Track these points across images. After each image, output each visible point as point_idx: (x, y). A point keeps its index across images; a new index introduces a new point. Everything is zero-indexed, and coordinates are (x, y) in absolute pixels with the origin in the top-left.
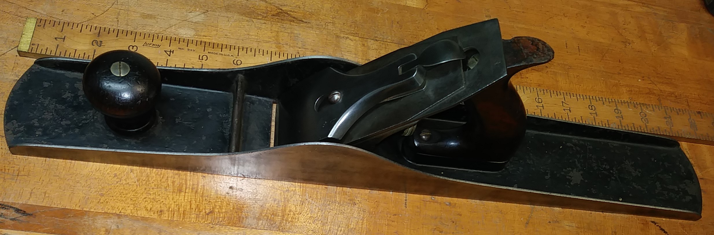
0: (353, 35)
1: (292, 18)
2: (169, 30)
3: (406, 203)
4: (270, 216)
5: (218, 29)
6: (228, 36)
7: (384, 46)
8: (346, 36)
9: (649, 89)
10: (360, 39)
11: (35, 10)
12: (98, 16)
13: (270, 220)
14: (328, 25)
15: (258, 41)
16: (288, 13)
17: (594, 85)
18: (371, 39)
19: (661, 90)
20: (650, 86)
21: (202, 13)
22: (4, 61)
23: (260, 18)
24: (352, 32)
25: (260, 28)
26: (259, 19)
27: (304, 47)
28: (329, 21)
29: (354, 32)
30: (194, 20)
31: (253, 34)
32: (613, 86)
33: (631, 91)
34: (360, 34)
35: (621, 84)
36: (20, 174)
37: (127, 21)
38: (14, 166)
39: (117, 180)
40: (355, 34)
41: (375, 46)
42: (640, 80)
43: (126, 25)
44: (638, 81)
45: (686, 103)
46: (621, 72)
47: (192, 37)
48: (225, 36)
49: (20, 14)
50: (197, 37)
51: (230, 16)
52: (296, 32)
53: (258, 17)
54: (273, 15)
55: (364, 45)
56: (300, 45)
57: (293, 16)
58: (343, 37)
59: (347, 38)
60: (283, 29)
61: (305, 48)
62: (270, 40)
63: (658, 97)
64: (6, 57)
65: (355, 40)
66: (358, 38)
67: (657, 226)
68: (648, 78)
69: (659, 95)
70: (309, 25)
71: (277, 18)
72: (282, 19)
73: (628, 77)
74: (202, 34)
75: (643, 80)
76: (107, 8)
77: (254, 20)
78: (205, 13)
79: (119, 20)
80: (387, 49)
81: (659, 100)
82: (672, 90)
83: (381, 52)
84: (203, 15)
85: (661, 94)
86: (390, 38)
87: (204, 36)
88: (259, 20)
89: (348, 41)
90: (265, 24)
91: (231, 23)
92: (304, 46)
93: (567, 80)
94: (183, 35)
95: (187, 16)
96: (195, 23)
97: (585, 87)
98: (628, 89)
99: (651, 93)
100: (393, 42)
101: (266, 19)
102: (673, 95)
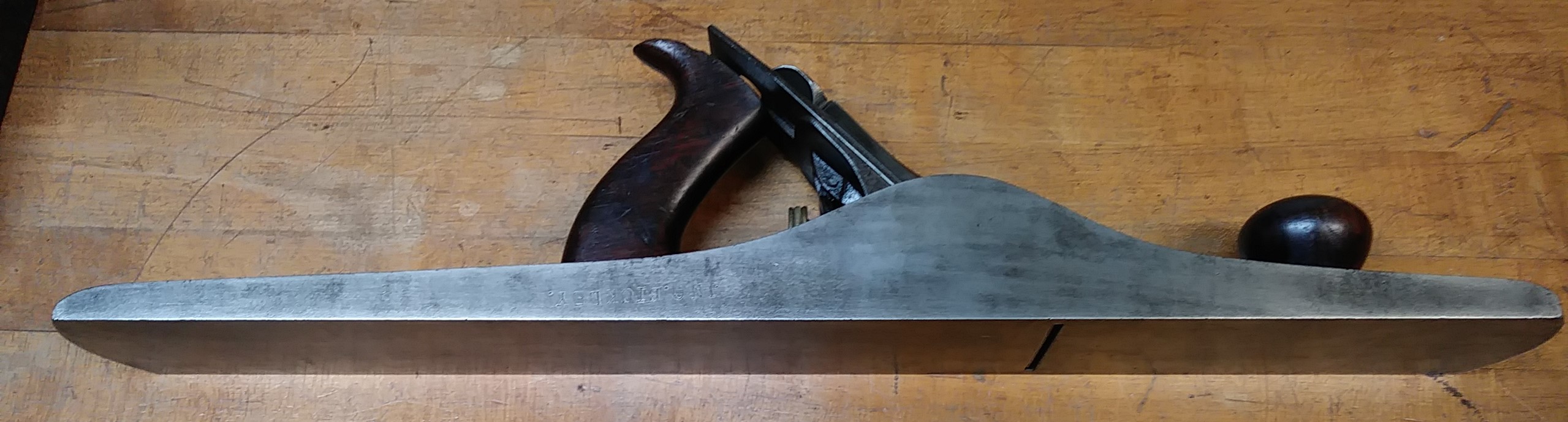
0: (799, 40)
1: (681, 24)
2: (461, 91)
3: (896, 384)
5: (547, 73)
6: (565, 87)
7: (861, 54)
8: (787, 45)
9: (1464, 57)
10: (814, 47)
11: (243, 92)
12: (342, 85)
14: (750, 27)
15: (619, 86)
16: (674, 13)
17: (1325, 68)
18: (834, 43)
19: (1494, 55)
20: (1466, 49)
21: (516, 46)
22: (205, 198)
23: (621, 35)
24: (797, 33)
25: (621, 58)
26: (618, 39)
28: (753, 17)
29: (801, 33)
30: (504, 63)
31: (610, 73)
32: (1374, 62)
33: (1417, 68)
34: (812, 36)
35: (1392, 56)
36: (250, 399)
37: (390, 86)
38: (240, 386)
39: (398, 394)
40: (804, 38)
41: (843, 58)
42: (1442, 38)
43: (387, 95)
44: (1436, 41)
45: (1557, 77)
46: (1397, 25)
47: (501, 99)
48: (560, 87)
49: (220, 105)
50: (509, 97)
51: (566, 41)
53: (617, 35)
54: (645, 25)
55: (820, 59)
57: (684, 19)
58: (780, 49)
59: (787, 49)
62: (641, 80)
63: (1484, 73)
64: (207, 190)
65: (804, 51)
66: (809, 45)
67: (1439, 382)
68: (1465, 29)
69: (1486, 69)
72: (662, 31)
73: (1412, 34)
74: (519, 89)
75: (1451, 36)
76: (355, 66)
77: (610, 42)
78: (522, 45)
79: (378, 86)
80: (867, 60)
81: (1486, 81)
83: (855, 67)
84: (518, 50)
85: (1495, 63)
86: (873, 33)
87: (522, 93)
88: (619, 41)
91: (569, 56)
93: (1263, 66)
94: (486, 97)
95: (490, 56)
96: (505, 68)
97: (1304, 76)
98: (1409, 65)
99: (1465, 66)
100: (881, 41)
101: (632, 35)
102: (1523, 63)
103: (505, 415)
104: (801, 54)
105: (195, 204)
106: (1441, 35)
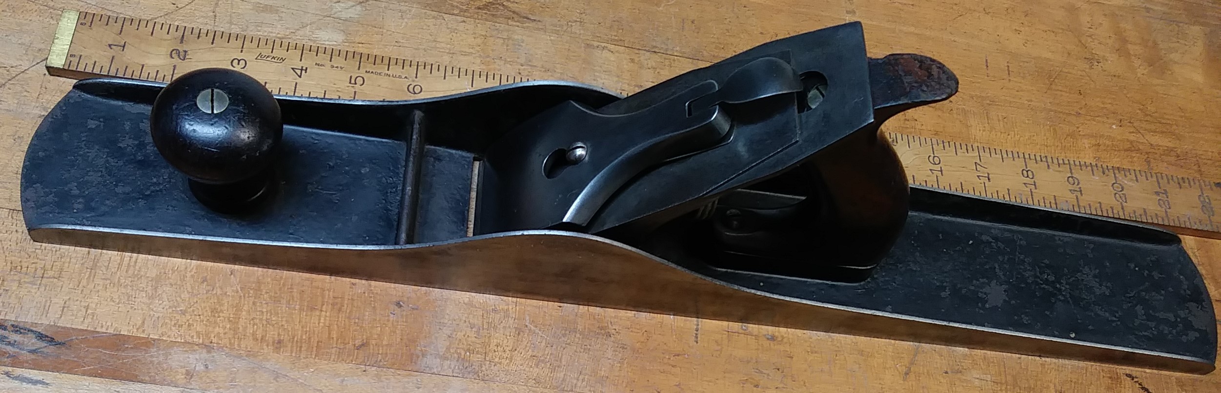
0: (615, 43)
1: (511, 13)
2: (300, 33)
3: (696, 334)
4: (463, 353)
5: (385, 31)
6: (400, 44)
7: (667, 63)
8: (603, 45)
9: (1131, 142)
10: (627, 50)
12: (181, 8)
13: (463, 359)
14: (572, 26)
15: (451, 52)
16: (504, 3)
17: (1033, 134)
18: (645, 50)
19: (1152, 145)
20: (1132, 137)
21: (358, 4)
22: (23, 83)
23: (455, 12)
24: (613, 37)
25: (454, 30)
26: (453, 14)
27: (530, 63)
28: (575, 19)
29: (616, 38)
30: (344, 15)
31: (443, 40)
32: (1068, 135)
33: (1099, 145)
34: (626, 42)
35: (1081, 133)
36: (45, 275)
37: (230, 16)
38: (36, 261)
39: (209, 288)
40: (618, 42)
41: (652, 63)
42: (1114, 127)
43: (228, 23)
44: (1111, 128)
45: (1196, 168)
46: (1082, 112)
47: (339, 45)
48: (396, 44)
49: (52, 4)
50: (347, 44)
51: (404, 8)
52: (516, 37)
53: (452, 12)
54: (479, 8)
55: (632, 60)
56: (522, 60)
57: (514, 9)
58: (598, 47)
59: (604, 48)
60: (494, 33)
61: (530, 65)
62: (471, 50)
63: (1147, 156)
64: (27, 76)
65: (618, 52)
66: (623, 48)
67: (1136, 382)
68: (1130, 122)
69: (1147, 153)
70: (540, 25)
71: (486, 13)
72: (493, 15)
73: (1094, 120)
74: (357, 40)
75: (1121, 126)
77: (446, 16)
78: (362, 4)
79: (218, 14)
80: (673, 69)
81: (1148, 162)
82: (1171, 145)
83: (662, 72)
84: (359, 8)
85: (1152, 150)
86: (678, 48)
87: (359, 43)
88: (454, 17)
89: (606, 53)
90: (464, 24)
91: (406, 20)
92: (530, 61)
93: (986, 125)
94: (325, 41)
95: (331, 8)
96: (346, 20)
97: (1017, 137)
98: (1093, 142)
99: (1133, 149)
100: (684, 55)
101: (465, 14)
102: (1172, 153)
103: (320, 319)
104: (617, 54)
105: (11, 86)
106: (1113, 124)
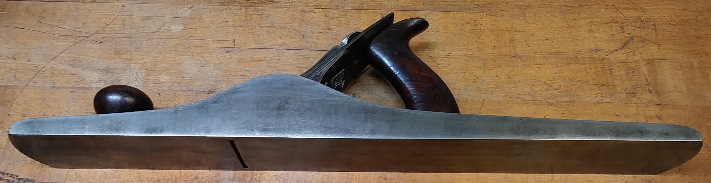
0: (317, 7)
2: (163, 28)
4: (241, 177)
5: (202, 20)
6: (210, 26)
7: (344, 14)
8: (310, 9)
9: (612, 18)
10: (323, 10)
11: (64, 27)
12: (109, 25)
13: (242, 180)
15: (234, 26)
17: (551, 22)
19: (626, 17)
20: (613, 15)
21: (189, 9)
22: (44, 72)
24: (316, 4)
25: (236, 14)
27: (273, 26)
29: (318, 5)
30: (183, 16)
31: (230, 20)
32: (573, 20)
33: (592, 22)
34: (322, 6)
35: (581, 17)
37: (131, 25)
41: (336, 15)
42: (603, 10)
43: (130, 29)
44: (600, 11)
45: (653, 27)
46: (583, 4)
47: (181, 31)
48: (208, 26)
49: (53, 32)
50: (185, 30)
51: (211, 7)
52: (266, 13)
53: (235, 4)
55: (326, 15)
56: (270, 25)
58: (308, 11)
59: (311, 11)
60: (255, 13)
61: (274, 27)
62: (245, 24)
63: (622, 24)
64: (45, 69)
65: (319, 12)
66: (321, 9)
68: (613, 6)
69: (622, 23)
70: (278, 4)
71: (251, 2)
72: (255, 3)
73: (590, 8)
74: (189, 27)
75: (607, 9)
76: (116, 16)
77: (232, 7)
78: (192, 8)
79: (125, 25)
80: (347, 16)
81: (622, 28)
82: (636, 16)
83: (341, 19)
85: (626, 21)
86: (350, 5)
87: (191, 29)
88: (235, 7)
89: (312, 14)
90: (240, 10)
91: (212, 13)
92: (273, 24)
93: (523, 21)
94: (174, 30)
95: (177, 12)
96: (184, 18)
97: (541, 25)
98: (588, 21)
99: (613, 21)
100: (354, 8)
101: (241, 4)
102: (639, 21)
104: (318, 13)
105: (39, 75)
106: (602, 8)
